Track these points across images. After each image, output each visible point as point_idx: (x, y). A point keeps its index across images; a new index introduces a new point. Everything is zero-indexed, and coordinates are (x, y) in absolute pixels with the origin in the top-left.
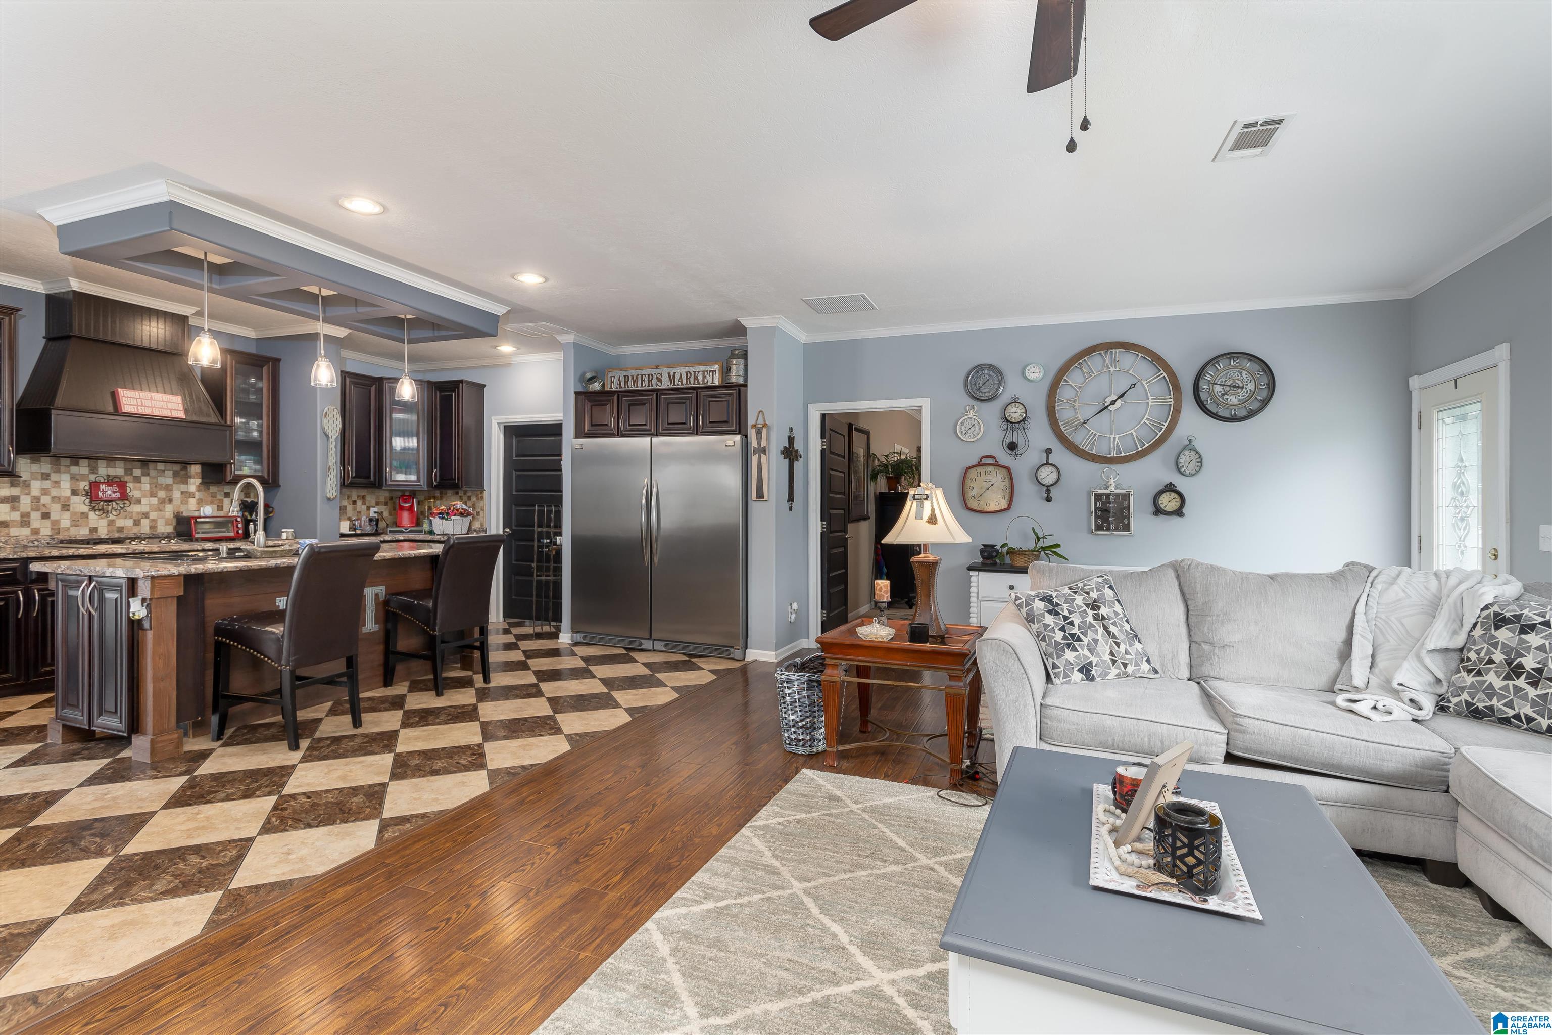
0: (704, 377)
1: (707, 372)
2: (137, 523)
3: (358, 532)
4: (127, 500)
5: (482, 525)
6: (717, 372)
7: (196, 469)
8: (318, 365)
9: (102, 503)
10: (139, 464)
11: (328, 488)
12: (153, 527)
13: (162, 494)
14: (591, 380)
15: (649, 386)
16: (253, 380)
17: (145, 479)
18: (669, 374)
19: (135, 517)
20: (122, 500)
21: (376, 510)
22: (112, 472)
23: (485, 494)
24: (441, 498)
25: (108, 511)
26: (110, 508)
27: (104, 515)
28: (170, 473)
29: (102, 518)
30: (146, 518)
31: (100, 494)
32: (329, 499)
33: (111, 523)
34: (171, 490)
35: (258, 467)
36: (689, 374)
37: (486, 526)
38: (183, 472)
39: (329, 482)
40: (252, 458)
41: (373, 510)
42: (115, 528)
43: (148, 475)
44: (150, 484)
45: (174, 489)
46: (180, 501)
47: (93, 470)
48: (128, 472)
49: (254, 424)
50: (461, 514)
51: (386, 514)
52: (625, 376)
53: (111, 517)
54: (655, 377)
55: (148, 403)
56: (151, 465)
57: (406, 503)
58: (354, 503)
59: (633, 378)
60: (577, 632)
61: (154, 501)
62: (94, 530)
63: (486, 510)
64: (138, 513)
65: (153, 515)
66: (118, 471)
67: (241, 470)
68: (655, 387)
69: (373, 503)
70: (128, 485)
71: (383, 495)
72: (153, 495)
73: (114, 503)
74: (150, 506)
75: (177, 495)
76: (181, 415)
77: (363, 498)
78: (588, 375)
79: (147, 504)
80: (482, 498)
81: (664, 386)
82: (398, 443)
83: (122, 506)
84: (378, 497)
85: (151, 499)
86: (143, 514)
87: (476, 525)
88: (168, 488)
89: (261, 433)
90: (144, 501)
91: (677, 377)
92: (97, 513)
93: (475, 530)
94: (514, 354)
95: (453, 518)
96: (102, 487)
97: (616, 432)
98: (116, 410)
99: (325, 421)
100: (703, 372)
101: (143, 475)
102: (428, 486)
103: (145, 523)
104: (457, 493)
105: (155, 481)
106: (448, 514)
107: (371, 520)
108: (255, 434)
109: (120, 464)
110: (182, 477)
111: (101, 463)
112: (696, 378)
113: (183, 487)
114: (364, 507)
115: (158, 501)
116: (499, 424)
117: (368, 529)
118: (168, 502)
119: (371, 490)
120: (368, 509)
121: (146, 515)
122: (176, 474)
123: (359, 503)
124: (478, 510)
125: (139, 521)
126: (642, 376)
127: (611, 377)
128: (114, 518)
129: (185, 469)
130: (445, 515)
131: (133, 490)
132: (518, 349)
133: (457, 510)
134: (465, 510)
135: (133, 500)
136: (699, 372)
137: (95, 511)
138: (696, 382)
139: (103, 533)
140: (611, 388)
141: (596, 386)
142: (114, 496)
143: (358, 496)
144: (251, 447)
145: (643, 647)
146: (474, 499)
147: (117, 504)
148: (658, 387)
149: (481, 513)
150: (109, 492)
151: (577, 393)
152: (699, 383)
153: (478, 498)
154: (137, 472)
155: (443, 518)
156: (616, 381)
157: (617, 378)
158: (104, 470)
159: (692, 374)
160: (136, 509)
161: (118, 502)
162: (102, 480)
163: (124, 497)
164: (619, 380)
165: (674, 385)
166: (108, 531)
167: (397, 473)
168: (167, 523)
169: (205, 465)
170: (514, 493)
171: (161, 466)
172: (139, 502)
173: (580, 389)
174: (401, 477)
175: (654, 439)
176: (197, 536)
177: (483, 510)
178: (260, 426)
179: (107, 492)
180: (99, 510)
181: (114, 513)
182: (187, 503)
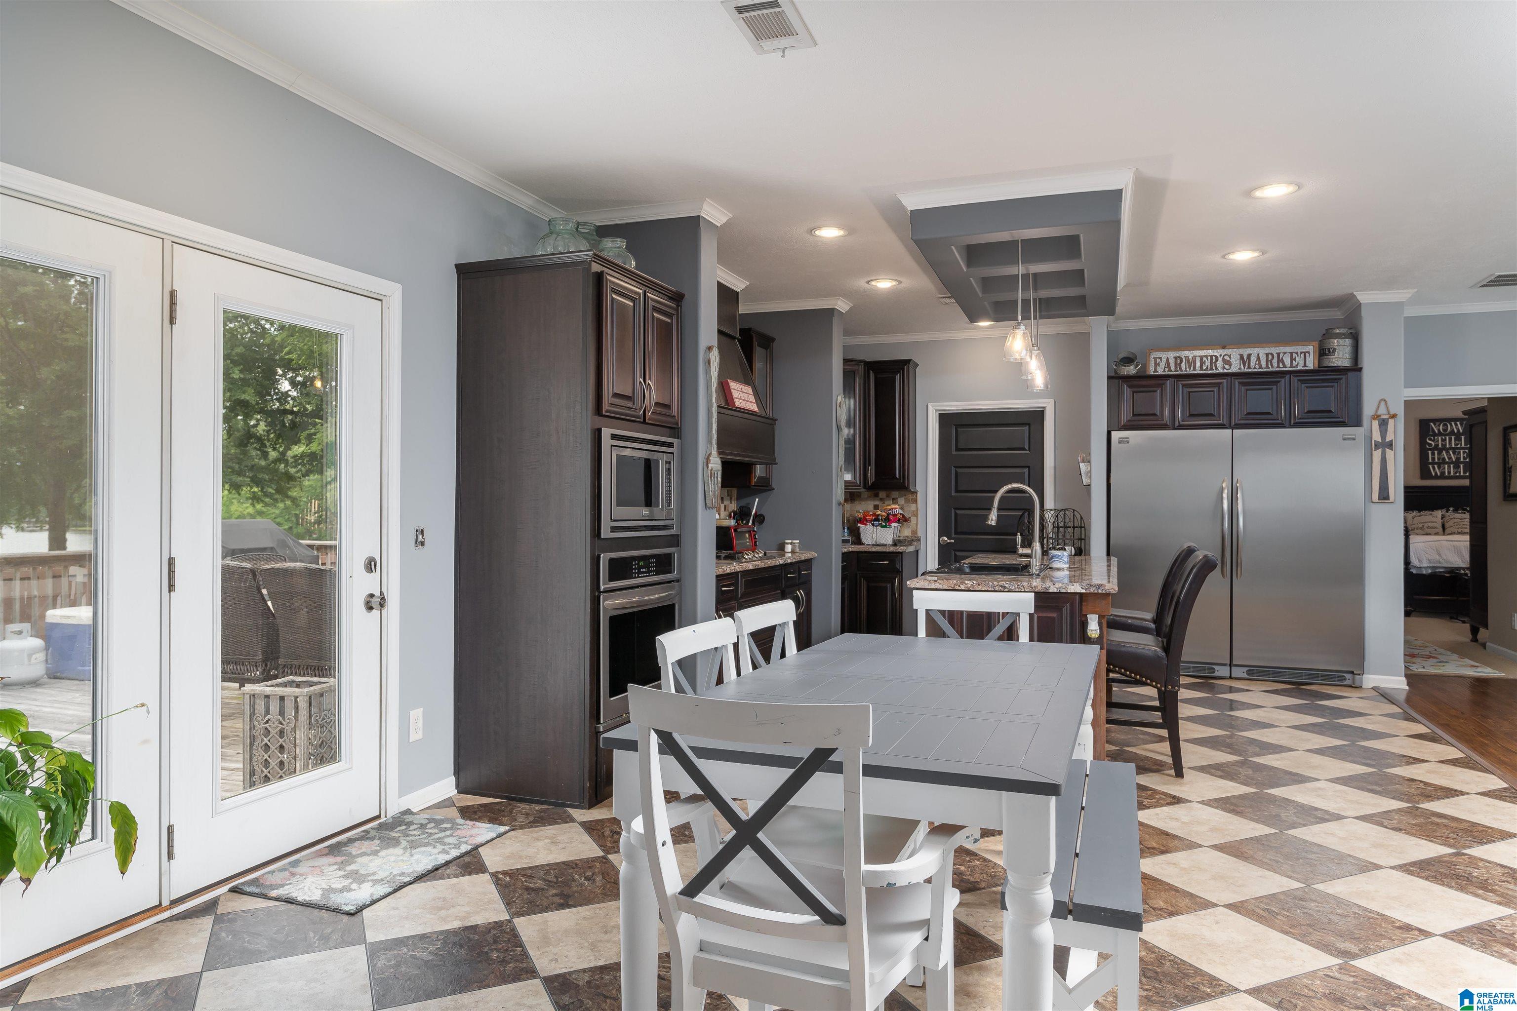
0: (1292, 359)
1: (1297, 353)
5: (914, 533)
6: (1312, 354)
14: (1125, 361)
15: (1212, 369)
18: (1242, 356)
23: (920, 496)
36: (1270, 357)
37: (920, 533)
52: (1176, 358)
54: (1220, 359)
59: (1188, 361)
63: (920, 514)
68: (1220, 370)
78: (1122, 356)
80: (916, 501)
81: (1234, 369)
87: (907, 533)
91: (1253, 359)
93: (905, 540)
97: (1169, 424)
100: (1292, 353)
102: (864, 486)
104: (876, 495)
112: (1280, 360)
116: (936, 411)
124: (912, 512)
126: (1202, 358)
127: (1155, 359)
134: (903, 515)
136: (1285, 353)
138: (1281, 365)
140: (1157, 371)
141: (1131, 370)
146: (909, 503)
148: (1225, 371)
149: (913, 519)
151: (1109, 377)
152: (1284, 366)
153: (907, 501)
156: (1163, 364)
157: (1164, 360)
159: (1276, 355)
164: (1168, 363)
165: (1249, 367)
170: (954, 494)
173: (1114, 371)
177: (916, 515)
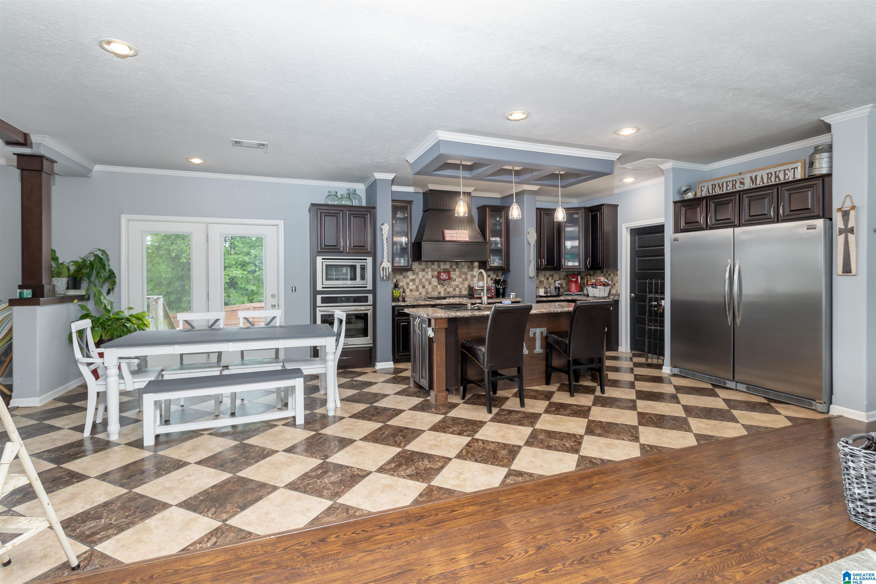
0: (785, 174)
1: (788, 170)
2: (454, 290)
3: (549, 295)
5: (617, 291)
6: (799, 168)
7: (476, 264)
8: (513, 208)
9: (442, 281)
10: (455, 263)
11: (530, 271)
12: (460, 292)
13: (463, 276)
14: (686, 192)
15: (733, 189)
16: (498, 219)
17: (457, 270)
18: (751, 178)
19: (454, 287)
20: (449, 280)
21: (559, 282)
22: (445, 267)
23: (619, 272)
24: (594, 275)
25: (444, 285)
26: (445, 283)
28: (466, 266)
29: (442, 288)
31: (441, 277)
32: (530, 277)
33: (445, 290)
35: (501, 262)
36: (770, 175)
37: (619, 292)
38: (471, 266)
39: (531, 268)
40: (498, 257)
41: (557, 282)
42: (447, 292)
43: (458, 268)
44: (459, 272)
45: (468, 274)
46: (470, 280)
47: (439, 266)
48: (451, 267)
49: (498, 239)
50: (604, 285)
51: (564, 285)
52: (712, 185)
53: (445, 287)
54: (738, 182)
55: (455, 235)
56: (459, 264)
57: (573, 278)
58: (548, 278)
59: (719, 186)
60: (675, 367)
61: (461, 279)
62: (439, 293)
63: (619, 282)
64: (455, 285)
65: (460, 286)
66: (447, 266)
67: (493, 264)
68: (738, 189)
69: (558, 278)
70: (451, 273)
71: (563, 274)
72: (460, 277)
74: (459, 282)
75: (469, 277)
76: (467, 239)
77: (552, 276)
78: (684, 189)
79: (458, 281)
80: (617, 275)
81: (746, 187)
82: (569, 244)
83: (449, 282)
84: (560, 275)
87: (613, 291)
88: (466, 274)
89: (501, 245)
90: (457, 280)
91: (759, 178)
93: (613, 295)
94: (633, 183)
95: (599, 287)
96: (442, 274)
97: (704, 226)
98: (444, 240)
99: (528, 236)
100: (785, 170)
101: (456, 268)
102: (585, 269)
103: (457, 289)
104: (602, 272)
105: (461, 270)
106: (596, 285)
107: (556, 288)
108: (499, 245)
109: (448, 263)
110: (471, 268)
111: (442, 263)
112: (777, 177)
113: (471, 273)
114: (553, 281)
116: (627, 228)
117: (554, 293)
118: (465, 280)
119: (556, 271)
120: (555, 282)
121: (458, 286)
122: (468, 267)
123: (550, 279)
124: (614, 282)
126: (727, 182)
127: (701, 187)
129: (472, 264)
130: (594, 285)
131: (453, 275)
132: (637, 179)
133: (602, 282)
134: (606, 282)
135: (453, 280)
136: (780, 171)
138: (777, 180)
139: (442, 295)
140: (701, 195)
141: (690, 195)
142: (446, 278)
143: (550, 275)
144: (497, 252)
145: (727, 386)
146: (612, 275)
147: (447, 281)
148: (741, 189)
149: (616, 284)
151: (675, 203)
152: (780, 180)
153: (614, 275)
154: (454, 267)
155: (593, 287)
156: (705, 189)
158: (443, 266)
159: (774, 174)
160: (454, 283)
162: (442, 271)
163: (450, 278)
164: (708, 188)
165: (756, 185)
166: (444, 293)
167: (569, 261)
168: (465, 290)
169: (479, 262)
170: (637, 271)
171: (463, 264)
172: (455, 280)
173: (678, 199)
174: (570, 264)
175: (737, 230)
176: (475, 296)
177: (617, 282)
178: (501, 241)
179: (444, 276)
180: (441, 284)
181: (446, 285)
182: (473, 280)
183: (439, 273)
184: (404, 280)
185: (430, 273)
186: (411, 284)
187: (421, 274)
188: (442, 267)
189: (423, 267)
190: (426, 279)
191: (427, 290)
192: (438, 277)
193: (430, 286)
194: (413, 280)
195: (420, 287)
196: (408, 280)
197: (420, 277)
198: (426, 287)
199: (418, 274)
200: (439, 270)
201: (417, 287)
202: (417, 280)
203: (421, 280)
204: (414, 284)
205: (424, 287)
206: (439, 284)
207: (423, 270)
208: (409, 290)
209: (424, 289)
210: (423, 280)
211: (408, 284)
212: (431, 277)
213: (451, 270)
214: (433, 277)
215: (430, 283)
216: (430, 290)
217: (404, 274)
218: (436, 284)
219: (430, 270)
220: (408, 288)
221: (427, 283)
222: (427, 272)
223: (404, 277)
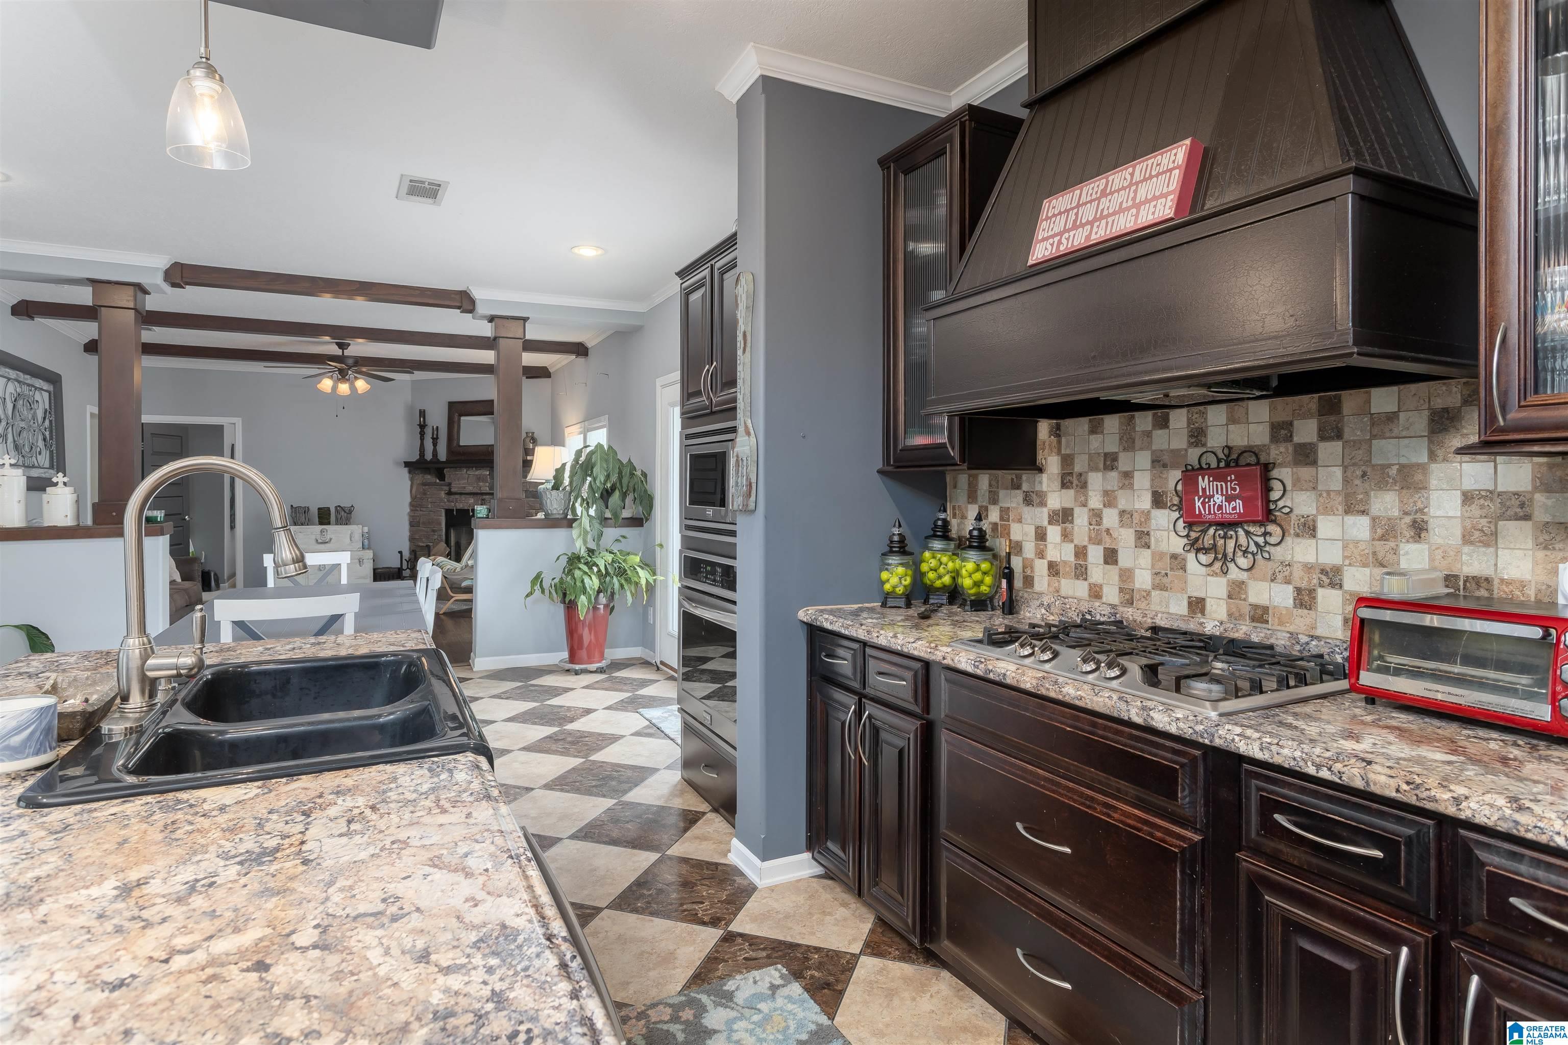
4: (1274, 522)
9: (1211, 531)
13: (1387, 501)
17: (1329, 450)
19: (1300, 578)
20: (1261, 524)
22: (1239, 437)
25: (1225, 555)
26: (1231, 544)
27: (1218, 565)
28: (1418, 418)
29: (1215, 574)
30: (1332, 585)
31: (1198, 504)
33: (1236, 591)
34: (1422, 487)
42: (1246, 610)
43: (1339, 436)
44: (1345, 469)
45: (1434, 482)
46: (1458, 532)
48: (1280, 430)
53: (1234, 573)
56: (1350, 400)
61: (1361, 527)
64: (1308, 568)
66: (1258, 428)
70: (1275, 473)
73: (1241, 532)
74: (1348, 541)
83: (1261, 540)
85: (1350, 519)
86: (1323, 571)
90: (1327, 526)
92: (1203, 558)
96: (1203, 482)
101: (1323, 436)
105: (1360, 454)
111: (1217, 413)
115: (1373, 528)
118: (1408, 533)
121: (1332, 576)
125: (1312, 592)
128: (1244, 576)
131: (1295, 490)
135: (1293, 525)
137: (1198, 551)
142: (1228, 508)
147: (1248, 533)
150: (1218, 499)
154: (1304, 432)
158: (1222, 431)
160: (1302, 551)
161: (1251, 529)
162: (1214, 464)
163: (1269, 513)
166: (1230, 615)
171: (1384, 396)
172: (1309, 529)
179: (1226, 496)
180: (1206, 551)
181: (1243, 562)
183: (1191, 475)
184: (1028, 512)
185: (1143, 481)
186: (1054, 533)
187: (1096, 480)
188: (1216, 439)
189: (1112, 446)
190: (1122, 513)
191: (1126, 575)
192: (1185, 507)
193: (1145, 557)
194: (1064, 516)
195: (1095, 554)
196: (1041, 515)
197: (1095, 501)
198: (1125, 559)
199: (1084, 486)
200: (1193, 455)
201: (1081, 553)
202: (1081, 518)
203: (1096, 516)
204: (1066, 536)
205: (1111, 557)
206: (1195, 546)
207: (1110, 462)
208: (1044, 563)
209: (1113, 572)
210: (1110, 518)
211: (1041, 535)
212: (1145, 502)
213: (1278, 452)
214: (1158, 501)
215: (1143, 539)
216: (1143, 579)
217: (1025, 487)
218: (1177, 544)
219: (1143, 459)
220: (1041, 554)
221: (1125, 538)
222: (1128, 475)
223: (1028, 500)
